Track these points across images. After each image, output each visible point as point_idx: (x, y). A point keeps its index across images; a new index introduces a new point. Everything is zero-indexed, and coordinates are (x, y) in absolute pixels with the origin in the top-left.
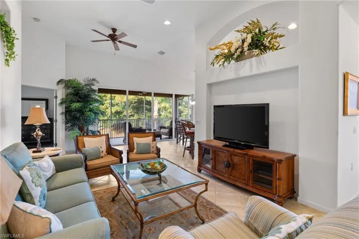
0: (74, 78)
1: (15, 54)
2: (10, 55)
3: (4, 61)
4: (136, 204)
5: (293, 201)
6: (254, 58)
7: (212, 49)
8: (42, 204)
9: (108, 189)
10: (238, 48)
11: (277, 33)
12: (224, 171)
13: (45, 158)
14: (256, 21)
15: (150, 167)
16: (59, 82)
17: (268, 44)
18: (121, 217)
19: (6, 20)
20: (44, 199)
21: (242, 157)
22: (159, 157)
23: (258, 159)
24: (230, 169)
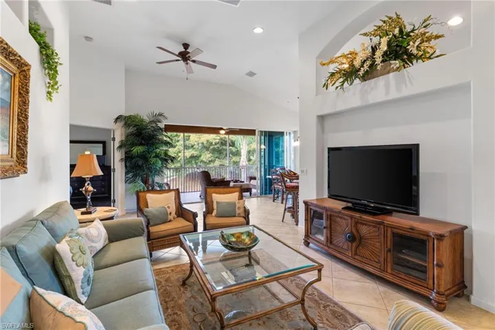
0: (136, 113)
1: (58, 85)
2: (52, 86)
3: (45, 94)
4: (213, 299)
5: (462, 302)
6: (391, 75)
7: (324, 64)
8: (85, 290)
9: (177, 266)
10: (365, 61)
11: (431, 32)
12: (345, 247)
13: (94, 223)
14: (395, 16)
15: (234, 239)
16: (117, 118)
17: (415, 52)
18: (193, 311)
19: (47, 40)
20: (88, 285)
21: (374, 227)
22: (248, 223)
23: (401, 232)
24: (354, 244)
